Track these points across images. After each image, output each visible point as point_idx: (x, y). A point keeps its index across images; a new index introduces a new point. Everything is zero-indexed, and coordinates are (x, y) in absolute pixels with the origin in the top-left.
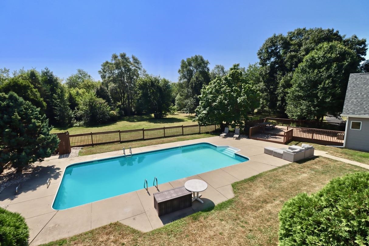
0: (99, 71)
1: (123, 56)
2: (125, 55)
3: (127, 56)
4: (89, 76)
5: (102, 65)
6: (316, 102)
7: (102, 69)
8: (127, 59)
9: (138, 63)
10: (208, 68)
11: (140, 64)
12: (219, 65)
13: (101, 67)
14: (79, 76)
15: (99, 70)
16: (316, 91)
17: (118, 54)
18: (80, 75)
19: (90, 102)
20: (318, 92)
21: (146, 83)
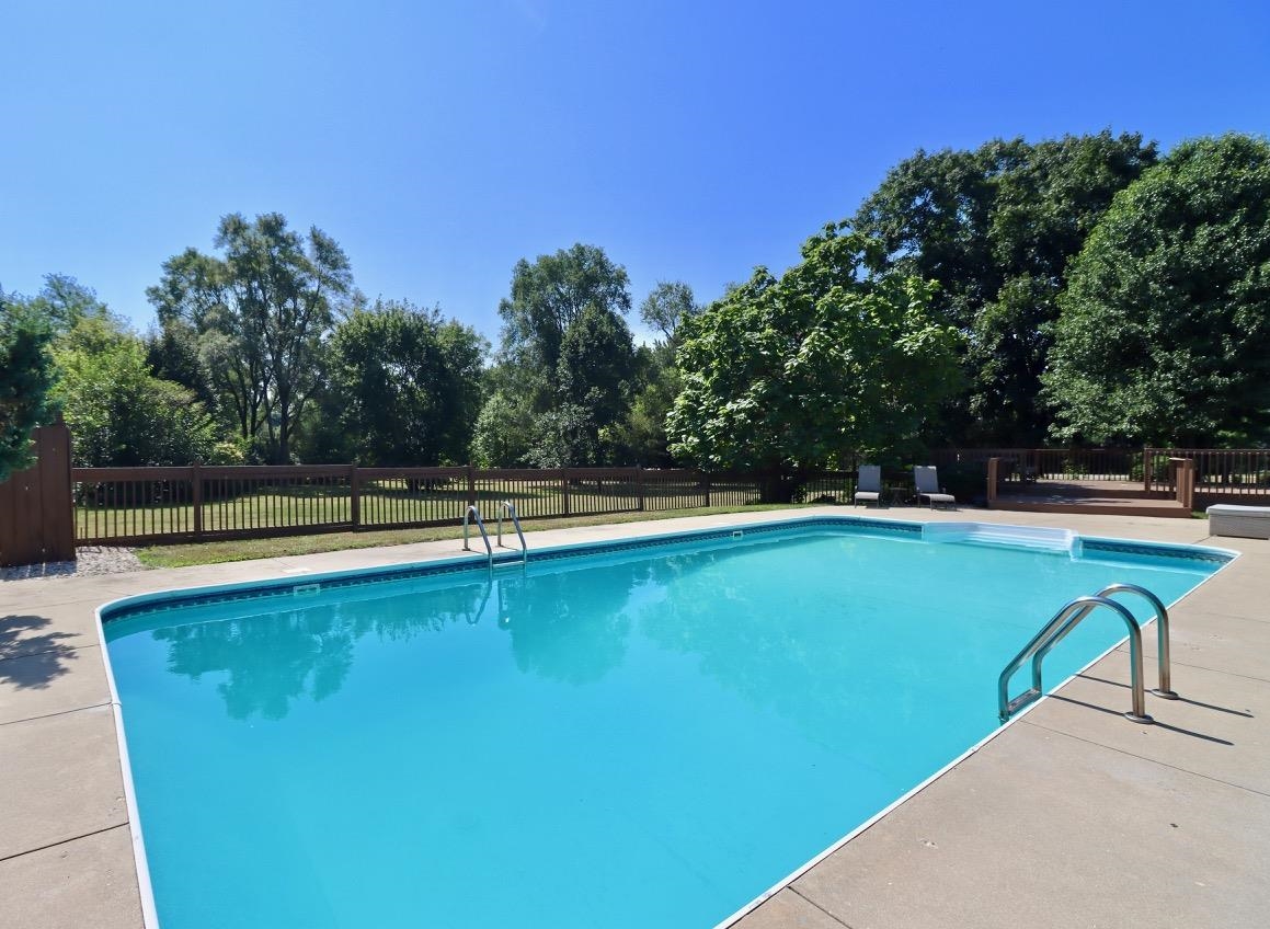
0: (150, 289)
1: (272, 227)
2: (282, 224)
3: (287, 230)
4: (103, 310)
5: (166, 266)
6: (1230, 351)
7: (163, 281)
8: (285, 243)
9: (334, 265)
10: (624, 297)
11: (346, 267)
12: (673, 282)
13: (164, 275)
14: (52, 306)
15: (152, 286)
16: (1222, 308)
17: (251, 219)
18: (58, 303)
19: (117, 391)
20: (1233, 311)
21: (383, 331)
